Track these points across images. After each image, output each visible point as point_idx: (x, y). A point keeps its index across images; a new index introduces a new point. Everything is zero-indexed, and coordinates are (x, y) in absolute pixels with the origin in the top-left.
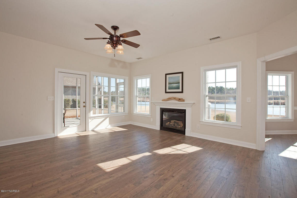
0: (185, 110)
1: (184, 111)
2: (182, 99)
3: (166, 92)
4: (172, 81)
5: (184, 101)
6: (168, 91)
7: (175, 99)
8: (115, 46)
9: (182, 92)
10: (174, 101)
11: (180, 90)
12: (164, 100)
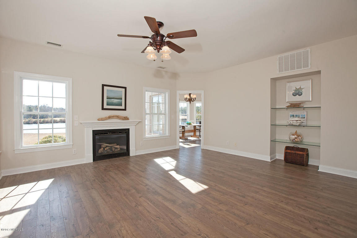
0: (129, 129)
1: (127, 131)
2: (127, 117)
3: (103, 109)
4: (111, 95)
5: (129, 120)
6: (105, 107)
7: (118, 117)
8: (158, 48)
9: (125, 110)
10: (116, 119)
11: (123, 107)
12: (98, 120)
